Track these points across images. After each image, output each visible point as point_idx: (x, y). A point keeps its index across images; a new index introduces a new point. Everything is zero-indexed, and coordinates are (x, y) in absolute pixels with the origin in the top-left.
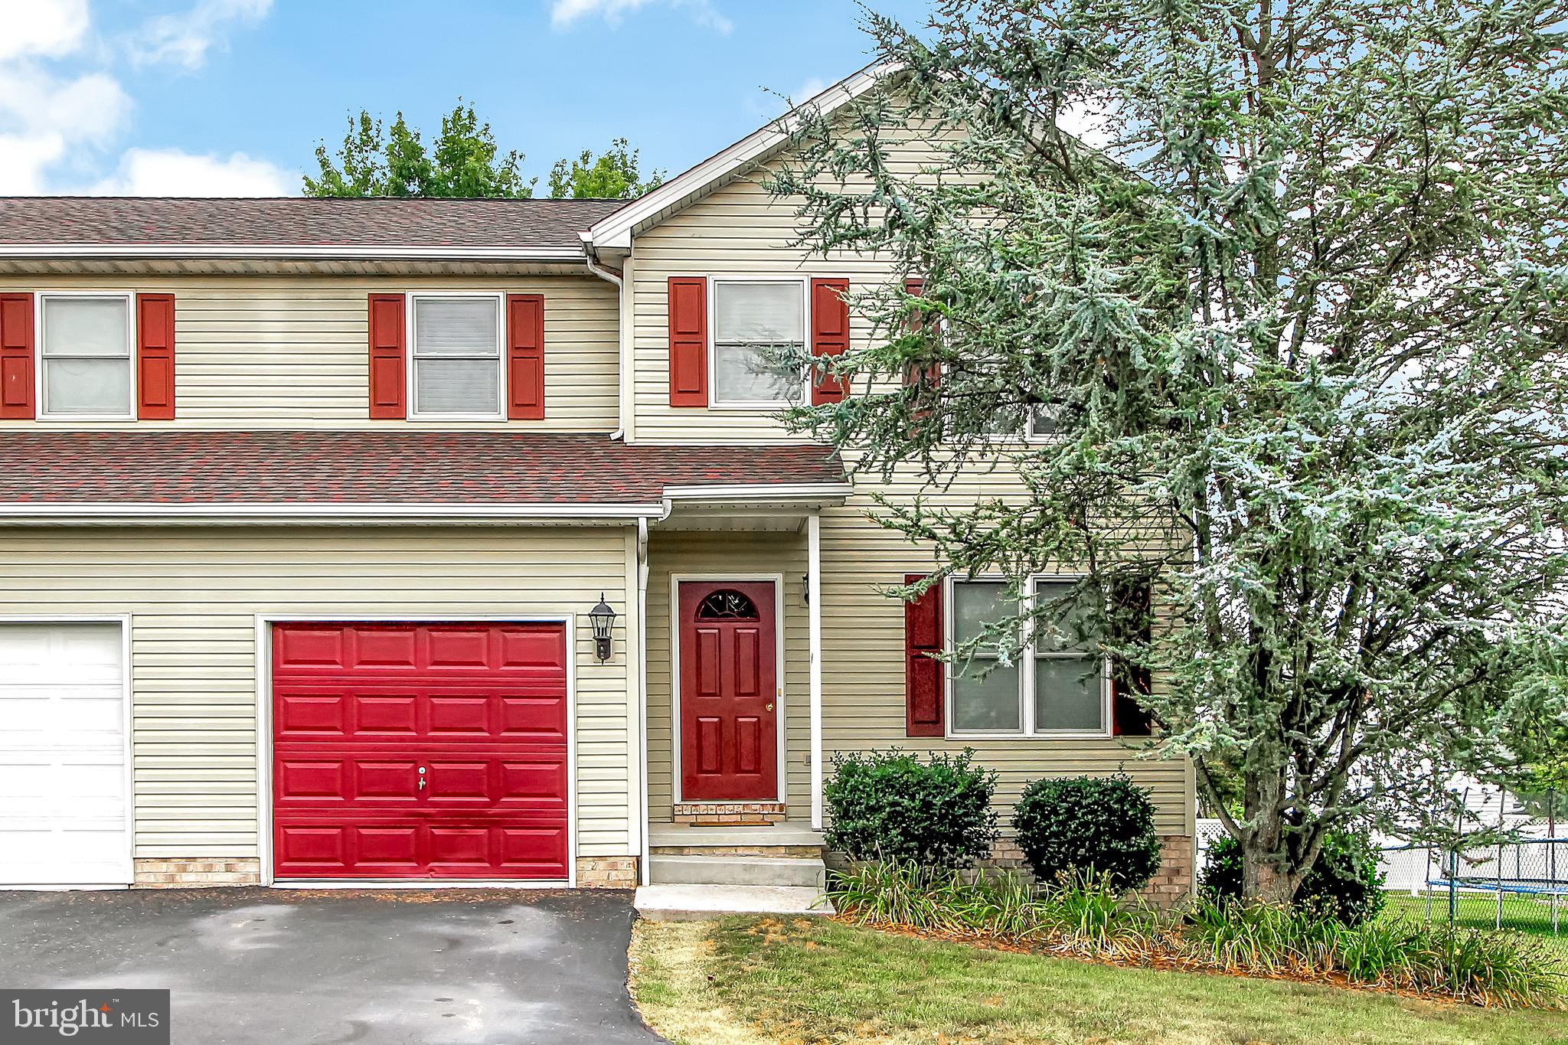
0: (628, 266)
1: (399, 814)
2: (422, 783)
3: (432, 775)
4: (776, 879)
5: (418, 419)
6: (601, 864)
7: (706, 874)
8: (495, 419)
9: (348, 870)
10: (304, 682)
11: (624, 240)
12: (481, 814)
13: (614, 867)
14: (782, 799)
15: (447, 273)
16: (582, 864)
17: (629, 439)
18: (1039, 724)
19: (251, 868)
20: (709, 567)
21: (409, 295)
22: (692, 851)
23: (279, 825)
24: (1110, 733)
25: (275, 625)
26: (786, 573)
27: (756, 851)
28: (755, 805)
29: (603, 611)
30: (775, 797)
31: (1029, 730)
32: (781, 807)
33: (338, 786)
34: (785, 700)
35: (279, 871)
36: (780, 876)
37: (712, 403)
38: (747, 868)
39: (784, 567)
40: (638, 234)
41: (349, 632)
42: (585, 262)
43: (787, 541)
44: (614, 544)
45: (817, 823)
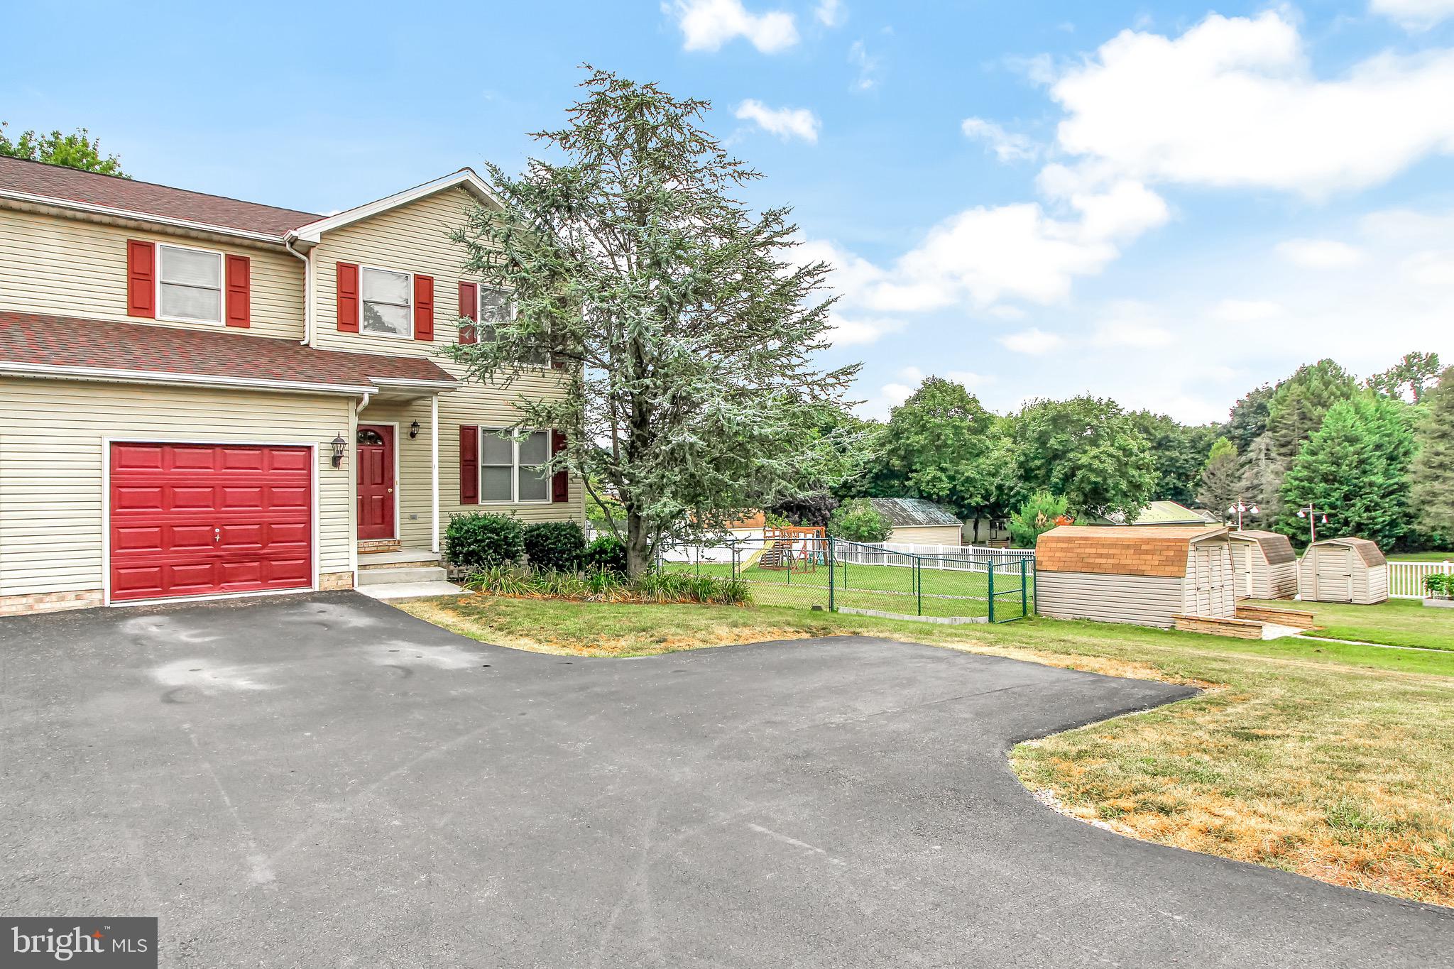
0: (313, 252)
1: (199, 557)
2: (218, 538)
3: (223, 533)
4: (420, 580)
5: (163, 317)
6: (333, 577)
7: (386, 579)
8: (218, 324)
9: (165, 592)
10: (136, 479)
11: (317, 239)
12: (255, 554)
13: (340, 578)
14: (398, 536)
15: (186, 236)
16: (323, 577)
17: (312, 345)
18: (521, 498)
19: (97, 596)
20: (372, 418)
21: (158, 246)
22: (371, 567)
23: (114, 568)
24: (551, 502)
25: (112, 443)
26: (400, 422)
27: (405, 565)
28: (385, 541)
29: (338, 442)
30: (392, 535)
31: (516, 501)
32: (399, 542)
33: (158, 542)
34: (400, 487)
35: (114, 597)
36: (425, 577)
37: (361, 331)
38: (407, 574)
39: (400, 419)
40: (324, 235)
41: (167, 449)
42: (285, 245)
43: (400, 405)
44: (342, 406)
45: (436, 548)
